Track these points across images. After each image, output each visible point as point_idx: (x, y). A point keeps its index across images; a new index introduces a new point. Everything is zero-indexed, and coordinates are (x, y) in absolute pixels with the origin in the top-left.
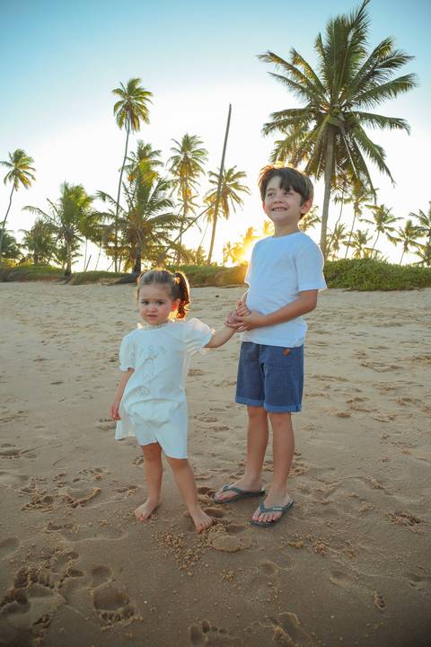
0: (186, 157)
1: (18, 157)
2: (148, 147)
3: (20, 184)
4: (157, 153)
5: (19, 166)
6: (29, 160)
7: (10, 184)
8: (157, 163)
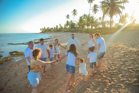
0: (103, 5)
1: (74, 10)
2: (96, 5)
3: (75, 15)
4: (98, 6)
5: (75, 12)
6: (76, 10)
7: (74, 15)
8: (98, 8)
